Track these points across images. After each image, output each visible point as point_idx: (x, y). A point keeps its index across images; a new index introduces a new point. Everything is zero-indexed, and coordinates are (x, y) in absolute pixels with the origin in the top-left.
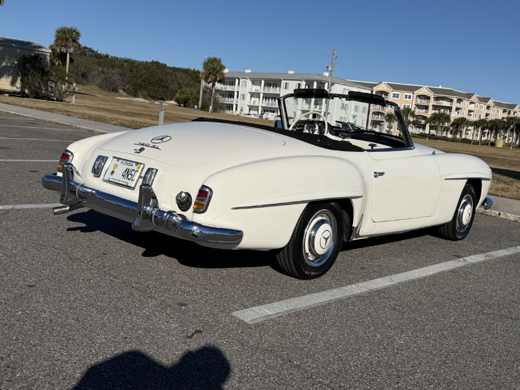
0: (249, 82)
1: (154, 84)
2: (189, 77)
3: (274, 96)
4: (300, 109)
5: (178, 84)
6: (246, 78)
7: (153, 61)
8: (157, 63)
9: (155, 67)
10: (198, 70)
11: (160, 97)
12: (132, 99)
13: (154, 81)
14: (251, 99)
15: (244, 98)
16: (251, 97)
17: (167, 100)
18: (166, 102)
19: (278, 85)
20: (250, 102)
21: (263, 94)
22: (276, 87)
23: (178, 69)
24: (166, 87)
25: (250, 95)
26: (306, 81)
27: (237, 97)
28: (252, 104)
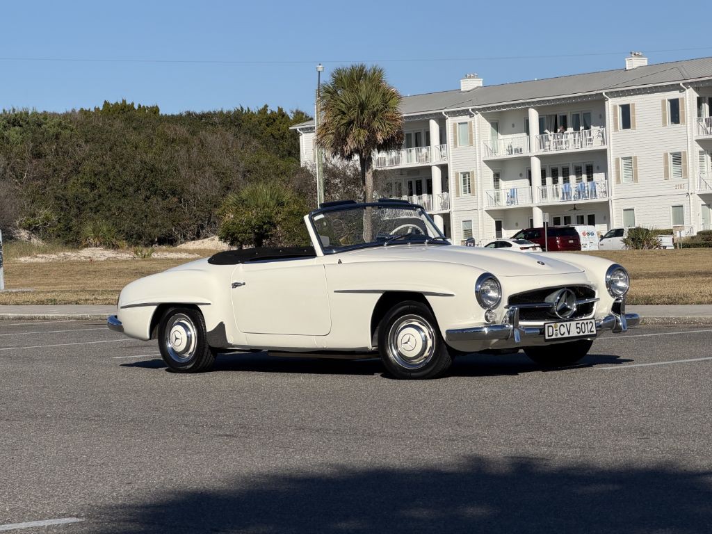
0: (480, 124)
1: (131, 189)
2: (255, 143)
3: (583, 163)
4: (697, 191)
5: (217, 174)
6: (466, 112)
7: (106, 104)
8: (122, 111)
9: (118, 124)
10: (280, 110)
11: (156, 233)
12: (72, 255)
13: (127, 176)
14: (497, 186)
15: (469, 189)
16: (497, 177)
17: (186, 239)
18: (183, 246)
19: (594, 116)
20: (497, 199)
21: (540, 157)
22: (587, 128)
23: (203, 116)
24: (174, 193)
25: (490, 173)
26: (697, 86)
27: (445, 188)
28: (503, 204)
